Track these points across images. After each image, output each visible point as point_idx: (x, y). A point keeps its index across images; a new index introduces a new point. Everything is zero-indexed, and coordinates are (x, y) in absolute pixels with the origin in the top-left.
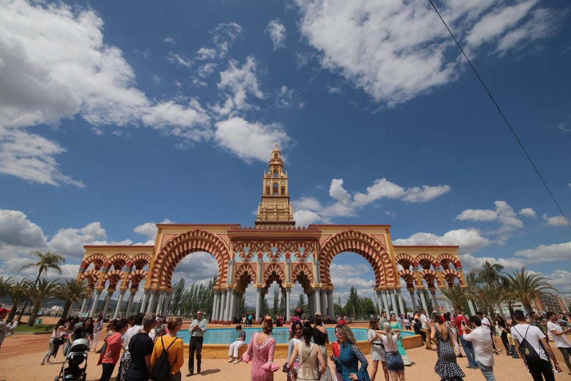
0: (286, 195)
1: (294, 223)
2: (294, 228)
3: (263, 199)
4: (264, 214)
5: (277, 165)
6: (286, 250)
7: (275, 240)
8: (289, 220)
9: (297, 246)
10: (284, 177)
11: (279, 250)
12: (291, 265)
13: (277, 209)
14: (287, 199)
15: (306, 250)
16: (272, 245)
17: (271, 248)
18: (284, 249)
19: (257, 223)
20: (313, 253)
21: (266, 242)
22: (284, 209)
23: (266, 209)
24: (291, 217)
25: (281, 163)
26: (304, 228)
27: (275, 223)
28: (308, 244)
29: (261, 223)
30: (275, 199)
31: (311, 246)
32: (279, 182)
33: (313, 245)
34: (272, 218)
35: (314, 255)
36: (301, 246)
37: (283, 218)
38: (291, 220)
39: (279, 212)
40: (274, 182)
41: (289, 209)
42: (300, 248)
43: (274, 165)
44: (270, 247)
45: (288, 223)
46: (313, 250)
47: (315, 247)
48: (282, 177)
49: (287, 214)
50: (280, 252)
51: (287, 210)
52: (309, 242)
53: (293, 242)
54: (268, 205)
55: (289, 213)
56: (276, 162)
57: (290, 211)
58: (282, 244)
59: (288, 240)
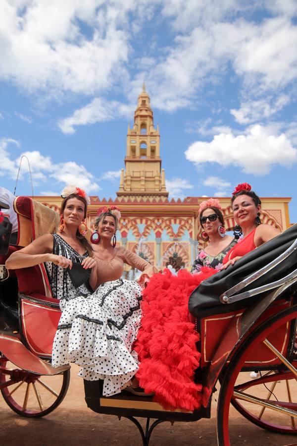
0: (157, 159)
1: (166, 195)
2: (167, 201)
3: (127, 163)
4: (129, 183)
5: (146, 116)
6: (156, 228)
7: (142, 215)
8: (160, 191)
9: (170, 223)
10: (154, 134)
11: (147, 228)
12: (162, 245)
13: (146, 177)
14: (159, 163)
15: (182, 228)
16: (138, 221)
17: (137, 225)
18: (154, 226)
19: (119, 195)
20: (190, 231)
21: (131, 218)
22: (154, 177)
23: (131, 177)
24: (163, 187)
25: (150, 114)
26: (179, 200)
27: (142, 195)
28: (184, 220)
29: (125, 195)
30: (143, 163)
31: (188, 222)
32: (148, 140)
33: (190, 221)
34: (138, 187)
35: (191, 234)
36: (175, 223)
37: (152, 187)
38: (162, 191)
39: (147, 180)
40: (141, 140)
41: (160, 177)
42: (173, 225)
43: (142, 116)
44: (136, 223)
45: (160, 195)
46: (190, 227)
47: (193, 224)
48: (152, 133)
49: (157, 183)
50: (149, 229)
51: (157, 178)
52: (185, 218)
53: (165, 218)
54: (133, 172)
55: (160, 181)
56: (144, 113)
57: (162, 180)
58: (151, 220)
59: (158, 215)
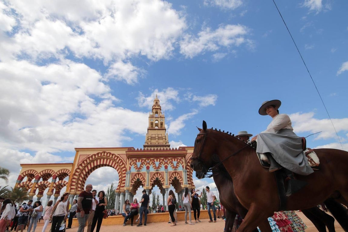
0: (163, 128)
1: (169, 146)
2: (170, 149)
3: (149, 130)
4: (150, 140)
5: (158, 109)
6: (165, 163)
7: (157, 157)
8: (166, 144)
9: (172, 161)
10: (162, 117)
11: (160, 164)
12: (168, 173)
13: (158, 137)
14: (165, 130)
15: (178, 163)
16: (155, 160)
17: (155, 163)
18: (164, 163)
19: (145, 146)
21: (152, 159)
22: (162, 137)
23: (151, 137)
24: (167, 142)
25: (160, 108)
27: (157, 146)
28: (179, 159)
29: (148, 146)
30: (157, 130)
31: (181, 160)
32: (159, 119)
33: (182, 160)
34: (154, 142)
35: (183, 166)
36: (175, 160)
37: (161, 142)
38: (167, 144)
40: (156, 119)
42: (174, 162)
43: (156, 109)
44: (154, 161)
45: (166, 146)
46: (182, 163)
47: (184, 161)
48: (161, 116)
49: (164, 140)
51: (164, 137)
52: (180, 158)
53: (169, 158)
54: (152, 135)
55: (166, 139)
56: (157, 107)
58: (162, 160)
59: (166, 156)
